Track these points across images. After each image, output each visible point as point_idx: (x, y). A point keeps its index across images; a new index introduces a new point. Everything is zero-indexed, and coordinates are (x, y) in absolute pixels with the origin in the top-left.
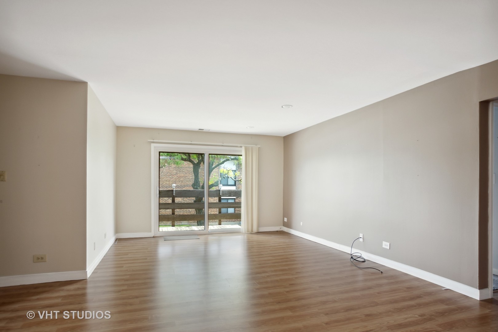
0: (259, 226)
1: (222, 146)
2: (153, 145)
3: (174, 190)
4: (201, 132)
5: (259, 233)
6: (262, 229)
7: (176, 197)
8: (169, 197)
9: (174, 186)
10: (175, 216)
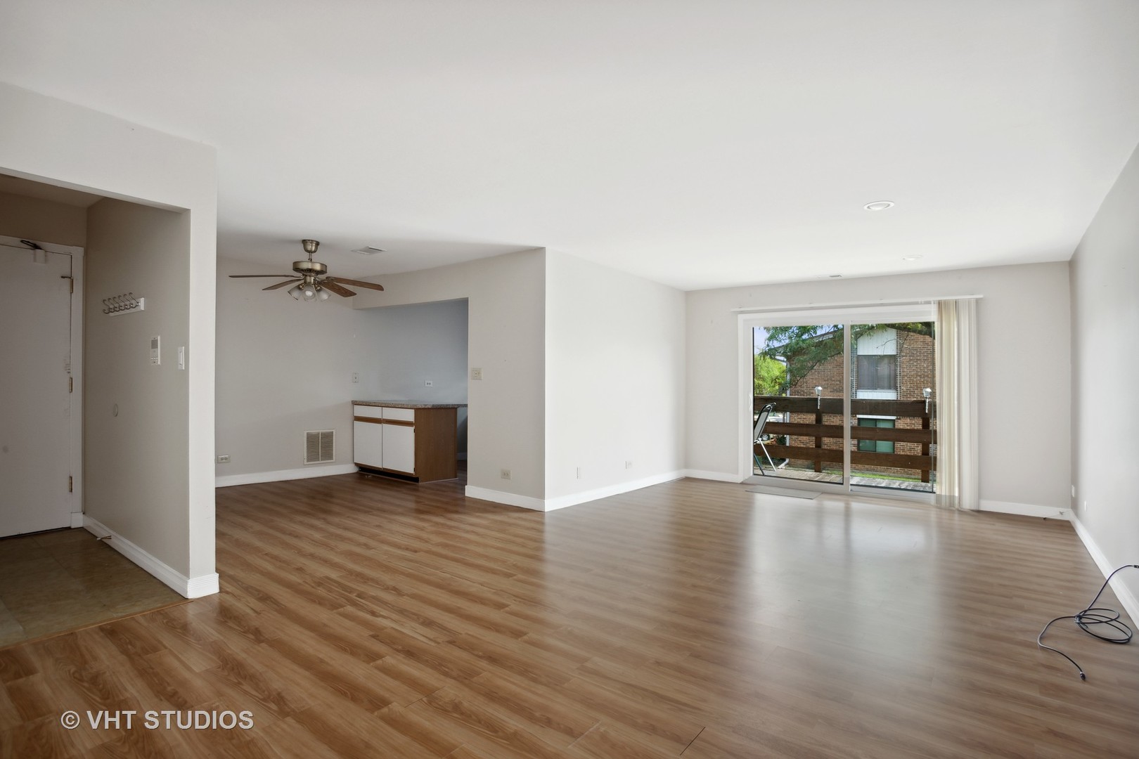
0: (980, 495)
1: (882, 305)
2: (741, 317)
3: (819, 398)
4: (836, 282)
5: (979, 513)
6: (987, 506)
7: (823, 413)
8: (809, 412)
9: (818, 390)
10: (820, 451)
